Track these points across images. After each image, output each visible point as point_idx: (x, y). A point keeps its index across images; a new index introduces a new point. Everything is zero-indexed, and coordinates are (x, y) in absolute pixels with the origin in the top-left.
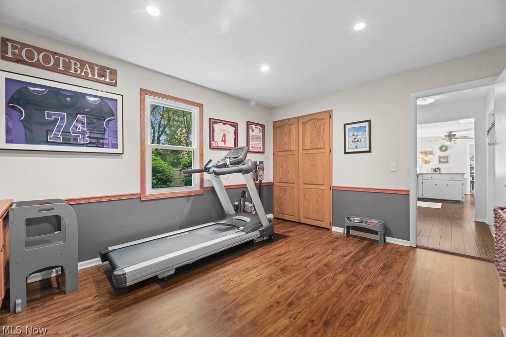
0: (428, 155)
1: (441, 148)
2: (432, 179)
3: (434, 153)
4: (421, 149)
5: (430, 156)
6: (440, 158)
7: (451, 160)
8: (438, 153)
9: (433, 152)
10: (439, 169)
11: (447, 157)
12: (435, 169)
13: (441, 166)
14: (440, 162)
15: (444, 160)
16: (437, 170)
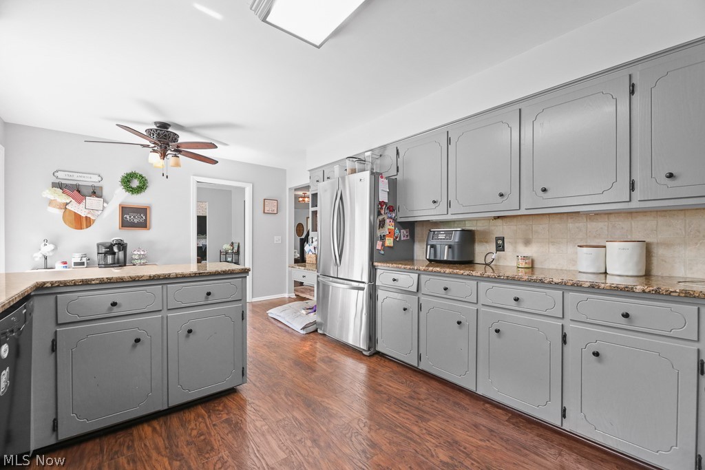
0: (85, 196)
1: (127, 181)
2: (116, 311)
3: (105, 193)
4: (60, 175)
5: (91, 201)
6: (124, 210)
7: (155, 218)
8: (119, 196)
9: (101, 188)
10: (122, 246)
11: (144, 211)
12: (111, 247)
13: (128, 236)
14: (125, 224)
15: (135, 218)
16: (115, 249)
